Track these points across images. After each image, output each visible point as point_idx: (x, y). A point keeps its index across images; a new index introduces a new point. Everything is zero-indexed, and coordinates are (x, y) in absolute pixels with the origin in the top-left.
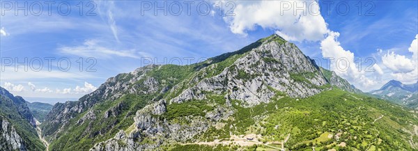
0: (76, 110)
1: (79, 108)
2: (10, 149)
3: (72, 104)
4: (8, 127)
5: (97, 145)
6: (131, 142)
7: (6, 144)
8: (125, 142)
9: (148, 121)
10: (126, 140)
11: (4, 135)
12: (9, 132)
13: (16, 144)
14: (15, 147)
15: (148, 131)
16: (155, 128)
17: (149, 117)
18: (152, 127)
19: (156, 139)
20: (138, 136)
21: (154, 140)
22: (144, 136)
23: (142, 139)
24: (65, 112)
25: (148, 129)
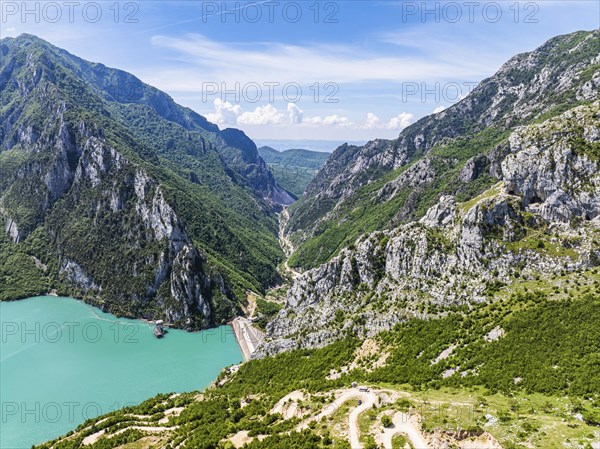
0: (386, 161)
1: (395, 154)
2: (149, 238)
3: (381, 146)
4: (147, 189)
5: (363, 240)
6: (472, 236)
7: (142, 228)
8: (451, 236)
9: (553, 166)
10: (456, 230)
11: (137, 207)
12: (148, 202)
13: (161, 227)
14: (159, 236)
15: (551, 209)
16: (584, 196)
17: (561, 152)
18: (571, 192)
19: (577, 242)
20: (501, 222)
21: (567, 244)
22: (531, 222)
23: (519, 234)
24: (356, 169)
25: (551, 200)
